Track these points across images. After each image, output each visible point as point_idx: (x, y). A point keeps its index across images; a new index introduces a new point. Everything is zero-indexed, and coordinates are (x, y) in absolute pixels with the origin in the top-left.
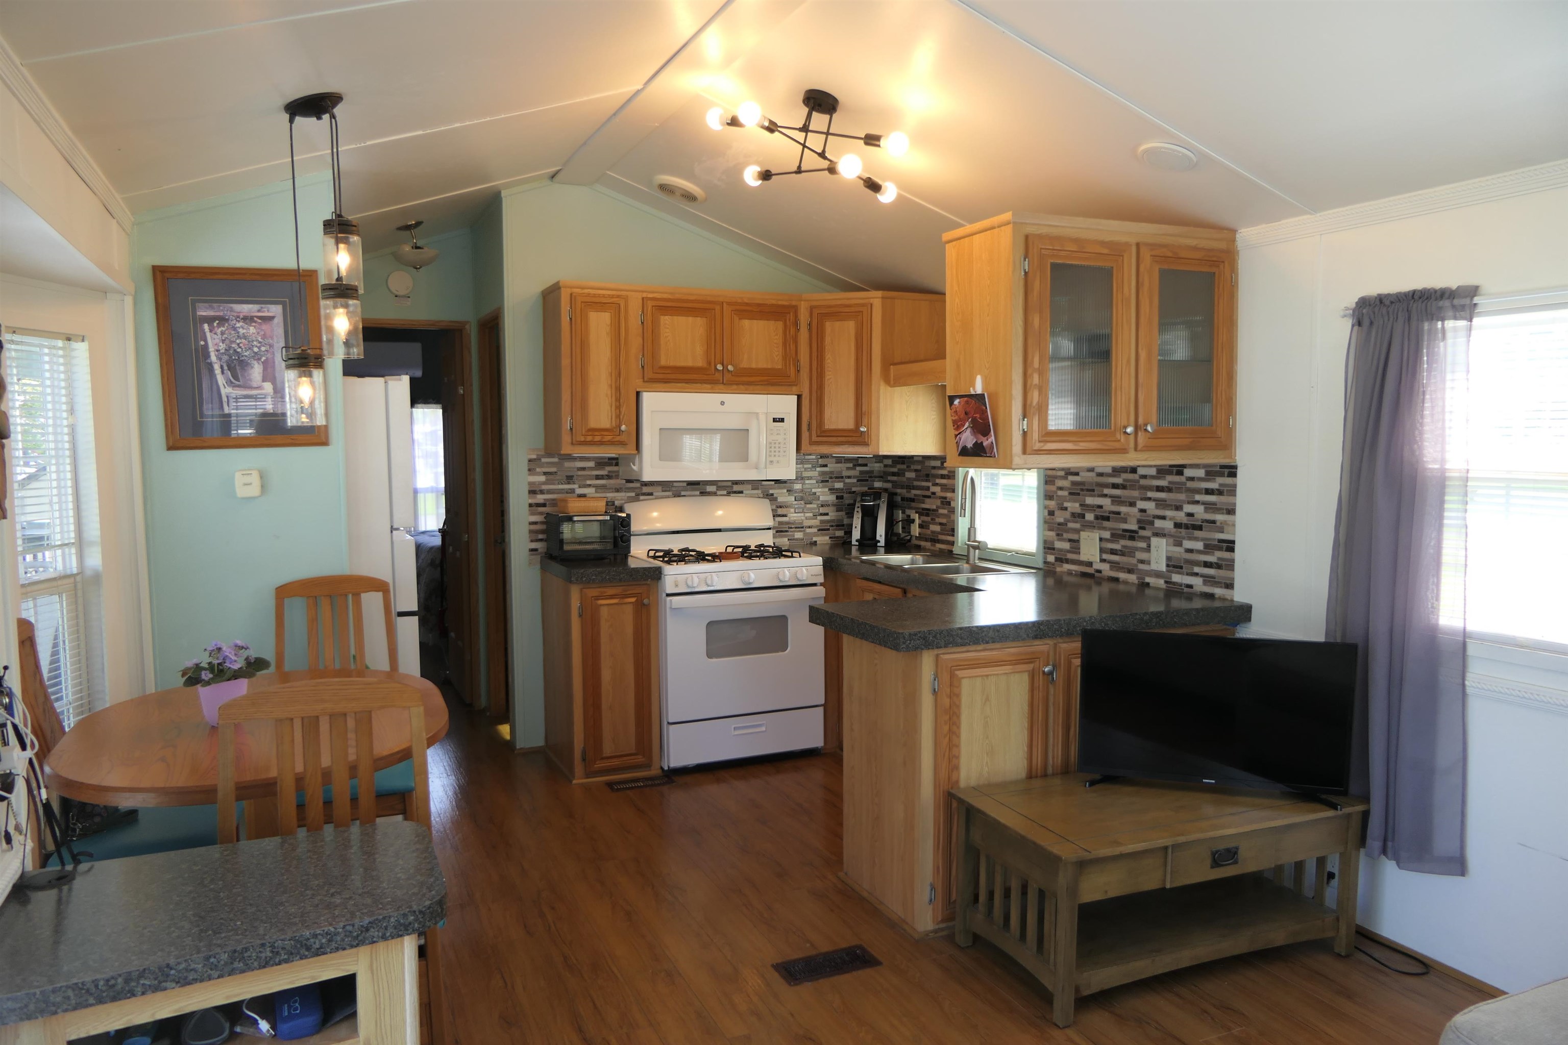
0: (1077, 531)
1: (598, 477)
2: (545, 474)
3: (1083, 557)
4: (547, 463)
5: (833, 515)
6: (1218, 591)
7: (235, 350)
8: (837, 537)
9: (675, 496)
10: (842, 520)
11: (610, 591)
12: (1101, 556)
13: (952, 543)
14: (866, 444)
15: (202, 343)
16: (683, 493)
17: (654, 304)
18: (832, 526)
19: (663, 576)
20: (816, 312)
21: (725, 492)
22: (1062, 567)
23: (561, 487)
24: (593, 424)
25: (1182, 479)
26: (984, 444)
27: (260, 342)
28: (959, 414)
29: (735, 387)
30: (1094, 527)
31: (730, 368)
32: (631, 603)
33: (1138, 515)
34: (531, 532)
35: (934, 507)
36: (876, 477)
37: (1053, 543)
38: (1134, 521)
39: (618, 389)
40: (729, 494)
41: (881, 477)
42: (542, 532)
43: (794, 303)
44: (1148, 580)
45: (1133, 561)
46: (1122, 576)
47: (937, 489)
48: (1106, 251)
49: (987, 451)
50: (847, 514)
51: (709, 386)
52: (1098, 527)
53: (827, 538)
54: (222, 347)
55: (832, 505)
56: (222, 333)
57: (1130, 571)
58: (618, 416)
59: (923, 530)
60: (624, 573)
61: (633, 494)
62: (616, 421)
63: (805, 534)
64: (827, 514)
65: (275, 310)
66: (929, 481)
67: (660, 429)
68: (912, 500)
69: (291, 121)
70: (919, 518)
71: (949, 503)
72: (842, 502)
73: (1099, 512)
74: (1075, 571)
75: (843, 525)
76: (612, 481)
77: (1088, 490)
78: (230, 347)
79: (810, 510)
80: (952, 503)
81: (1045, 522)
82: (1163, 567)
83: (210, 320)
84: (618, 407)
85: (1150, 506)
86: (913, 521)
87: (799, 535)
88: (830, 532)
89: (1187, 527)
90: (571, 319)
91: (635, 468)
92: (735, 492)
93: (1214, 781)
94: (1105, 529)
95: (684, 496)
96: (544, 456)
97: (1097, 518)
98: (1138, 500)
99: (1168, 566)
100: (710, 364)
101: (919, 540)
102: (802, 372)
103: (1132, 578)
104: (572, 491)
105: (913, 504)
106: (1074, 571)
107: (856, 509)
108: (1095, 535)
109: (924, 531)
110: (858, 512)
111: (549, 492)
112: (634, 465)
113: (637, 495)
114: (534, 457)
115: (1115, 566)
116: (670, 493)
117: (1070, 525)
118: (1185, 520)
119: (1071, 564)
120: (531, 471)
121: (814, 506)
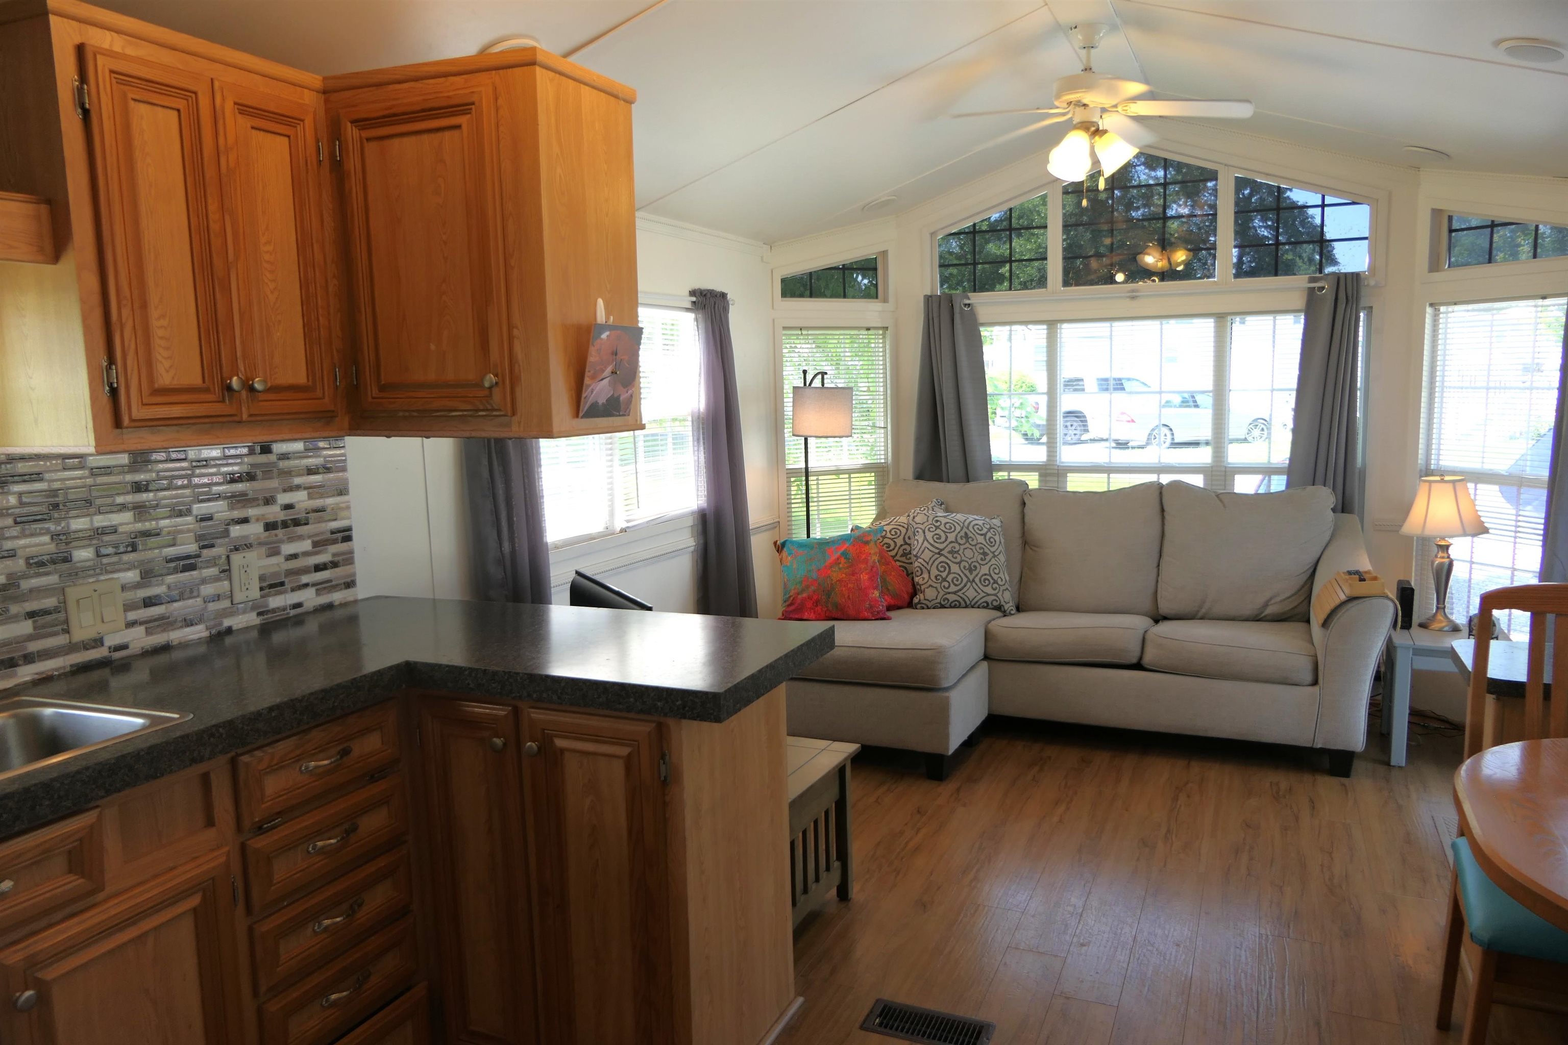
0: (55, 590)
3: (79, 634)
6: (337, 597)
12: (125, 617)
25: (272, 458)
30: (100, 569)
33: (197, 527)
38: (193, 537)
44: (226, 623)
45: (196, 603)
46: (175, 636)
52: (108, 568)
74: (58, 669)
82: (255, 593)
89: (285, 524)
94: (129, 567)
97: (103, 552)
98: (194, 502)
99: (261, 589)
103: (201, 631)
106: (56, 670)
108: (110, 585)
115: (151, 625)
117: (25, 585)
118: (282, 516)
119: (40, 661)
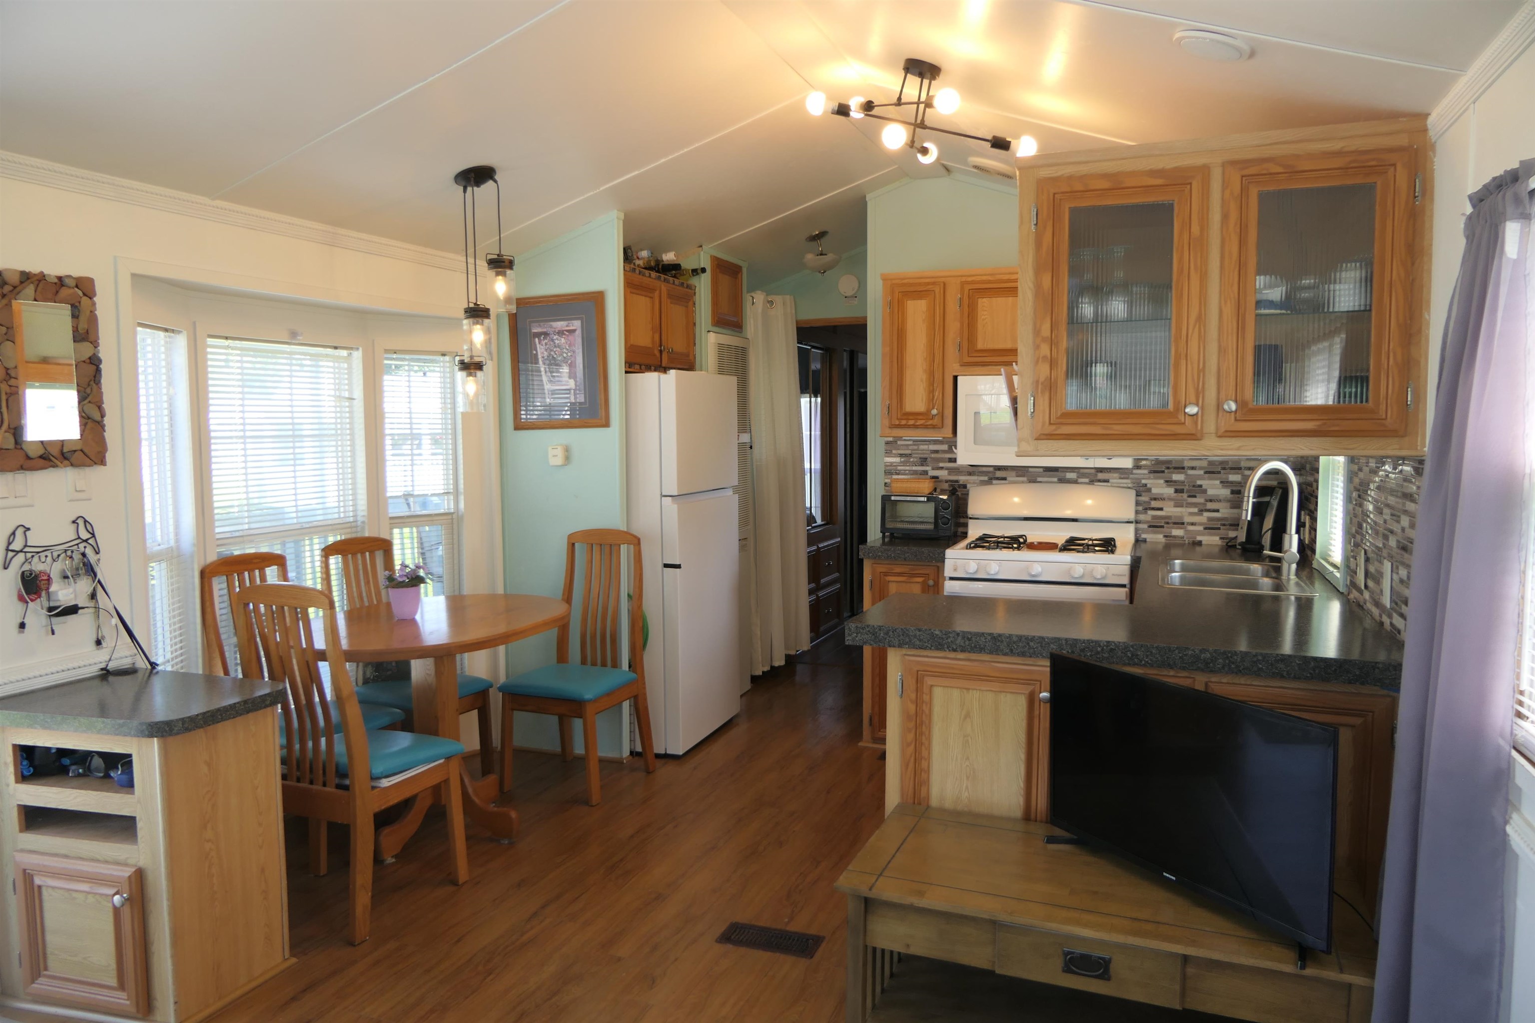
0: (1358, 546)
1: (950, 460)
2: (901, 455)
4: (903, 446)
7: (553, 357)
9: (1030, 482)
11: (898, 569)
15: (535, 352)
16: (1039, 479)
17: (971, 288)
18: (1224, 525)
19: (945, 559)
21: (1087, 480)
23: (914, 468)
24: (908, 409)
27: (567, 349)
32: (918, 582)
39: (932, 374)
40: (1092, 482)
53: (1217, 538)
54: (546, 354)
55: (1224, 500)
56: (546, 344)
58: (932, 401)
61: (986, 478)
62: (930, 406)
63: (1187, 531)
64: (1218, 511)
65: (576, 324)
67: (975, 413)
73: (1368, 522)
77: (1365, 492)
78: (550, 354)
79: (1193, 505)
81: (1348, 532)
82: (1389, 602)
83: (538, 335)
84: (932, 392)
85: (1388, 516)
87: (1177, 532)
88: (1221, 531)
90: (890, 309)
92: (1099, 481)
95: (1041, 482)
98: (1384, 506)
99: (1391, 599)
104: (925, 473)
106: (1357, 599)
108: (1364, 553)
111: (902, 473)
113: (991, 479)
114: (890, 439)
116: (1025, 479)
117: (1357, 538)
118: (1401, 537)
119: (1355, 589)
120: (888, 453)
121: (1200, 500)
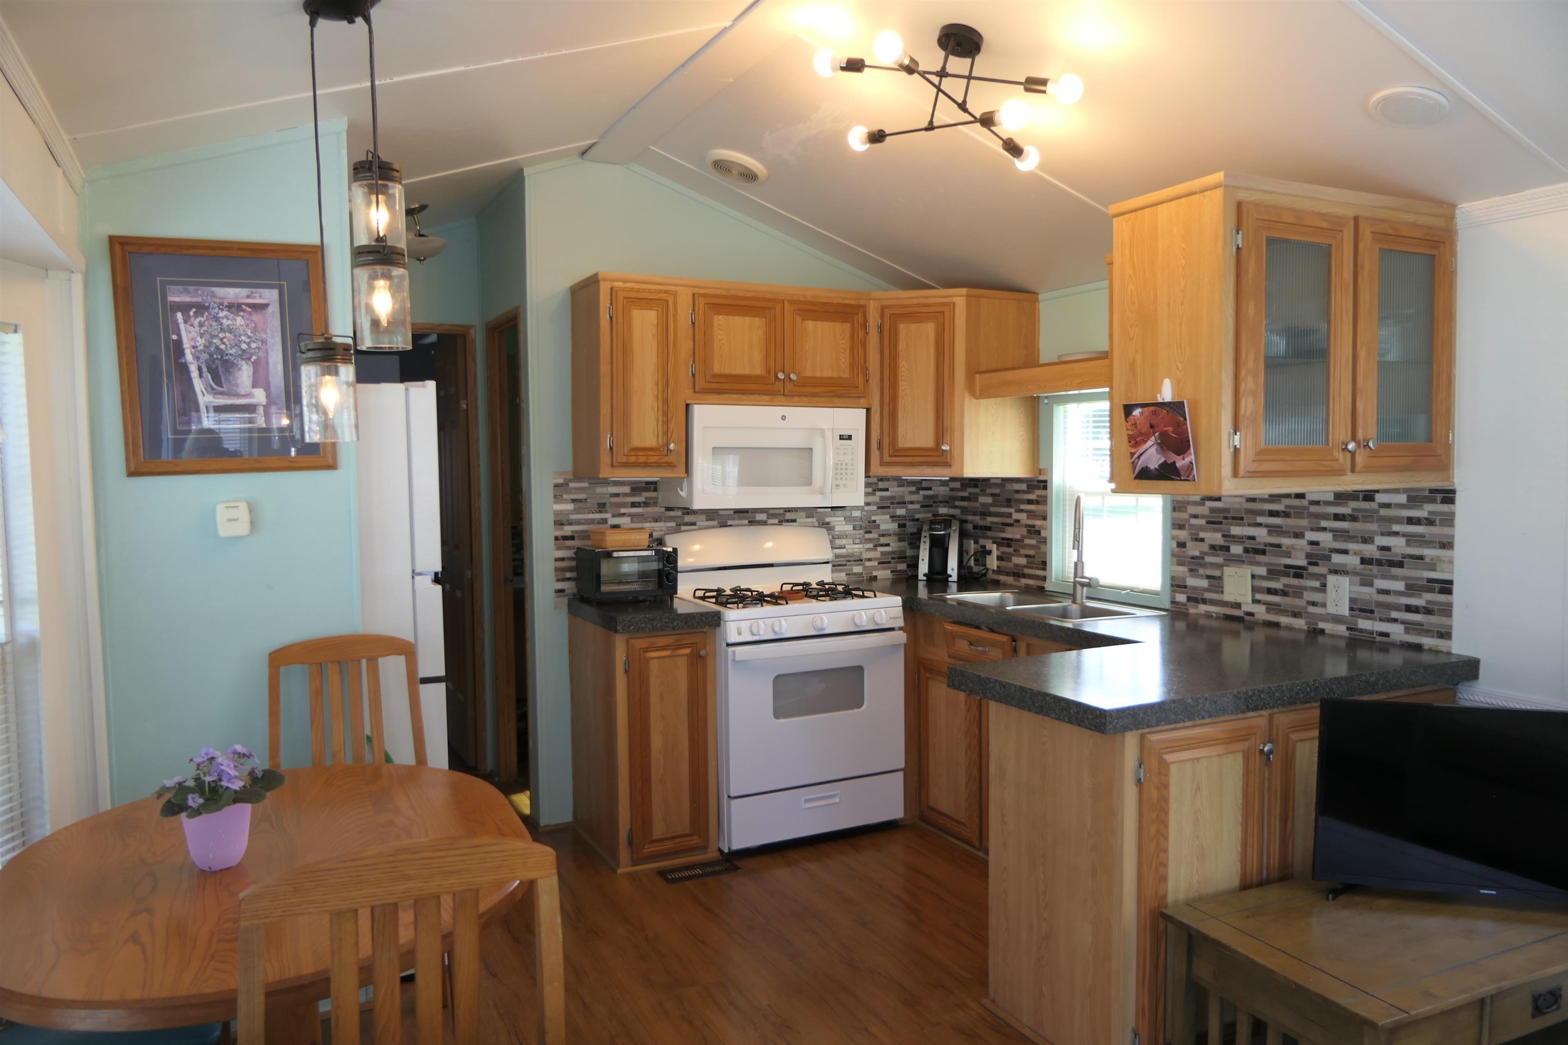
0: (1220, 566)
1: (633, 505)
2: (573, 501)
3: (1228, 597)
4: (576, 489)
5: (894, 545)
6: (1428, 642)
7: (217, 347)
8: (900, 571)
9: (721, 526)
10: (905, 552)
11: (661, 641)
12: (1253, 596)
13: (1044, 579)
14: (948, 465)
15: (174, 337)
16: (729, 523)
17: (707, 302)
18: (893, 558)
19: (722, 622)
20: (888, 313)
21: (776, 521)
22: (1197, 607)
23: (591, 516)
24: (636, 443)
25: (1374, 505)
26: (1178, 464)
27: (249, 337)
28: (1139, 427)
29: (796, 399)
30: (1244, 561)
31: (793, 377)
32: (685, 655)
33: (1308, 548)
34: (557, 569)
35: (1018, 537)
36: (941, 502)
37: (1184, 579)
38: (1303, 555)
39: (666, 401)
40: (781, 523)
41: (947, 502)
42: (570, 569)
43: (862, 302)
44: (1321, 625)
45: (1302, 603)
46: (1284, 620)
47: (1022, 517)
48: (1325, 225)
49: (1182, 473)
50: (910, 544)
51: (767, 398)
52: (1249, 562)
53: (888, 572)
54: (201, 342)
55: (893, 534)
56: (201, 325)
57: (1295, 615)
58: (666, 433)
59: (1003, 562)
60: (677, 620)
61: (673, 524)
62: (663, 439)
63: (865, 567)
64: (888, 545)
65: (270, 296)
66: (1011, 507)
67: (714, 448)
68: (989, 529)
69: (313, 24)
70: (998, 549)
71: (1039, 533)
72: (904, 531)
73: (1249, 544)
74: (1216, 613)
75: (906, 557)
76: (649, 509)
77: (1234, 518)
78: (211, 343)
79: (869, 540)
80: (1043, 533)
81: (1173, 555)
82: (1346, 612)
83: (184, 308)
84: (666, 423)
85: (1326, 539)
86: (990, 552)
87: (857, 569)
88: (892, 565)
89: (1379, 563)
90: (611, 318)
91: (683, 494)
92: (788, 521)
93: (1494, 892)
94: (1259, 564)
95: (731, 526)
96: (571, 481)
97: (1246, 550)
98: (1307, 530)
99: (1351, 609)
100: (768, 371)
101: (998, 574)
102: (871, 381)
103: (1300, 623)
104: (604, 521)
105: (989, 533)
106: (1214, 613)
107: (923, 539)
108: (1246, 572)
109: (1004, 564)
110: (925, 542)
111: (578, 522)
112: (682, 491)
113: (678, 525)
114: (561, 481)
115: (1273, 608)
116: (715, 523)
117: (1208, 559)
118: (1377, 555)
119: (1210, 605)
120: (557, 498)
121: (874, 535)
